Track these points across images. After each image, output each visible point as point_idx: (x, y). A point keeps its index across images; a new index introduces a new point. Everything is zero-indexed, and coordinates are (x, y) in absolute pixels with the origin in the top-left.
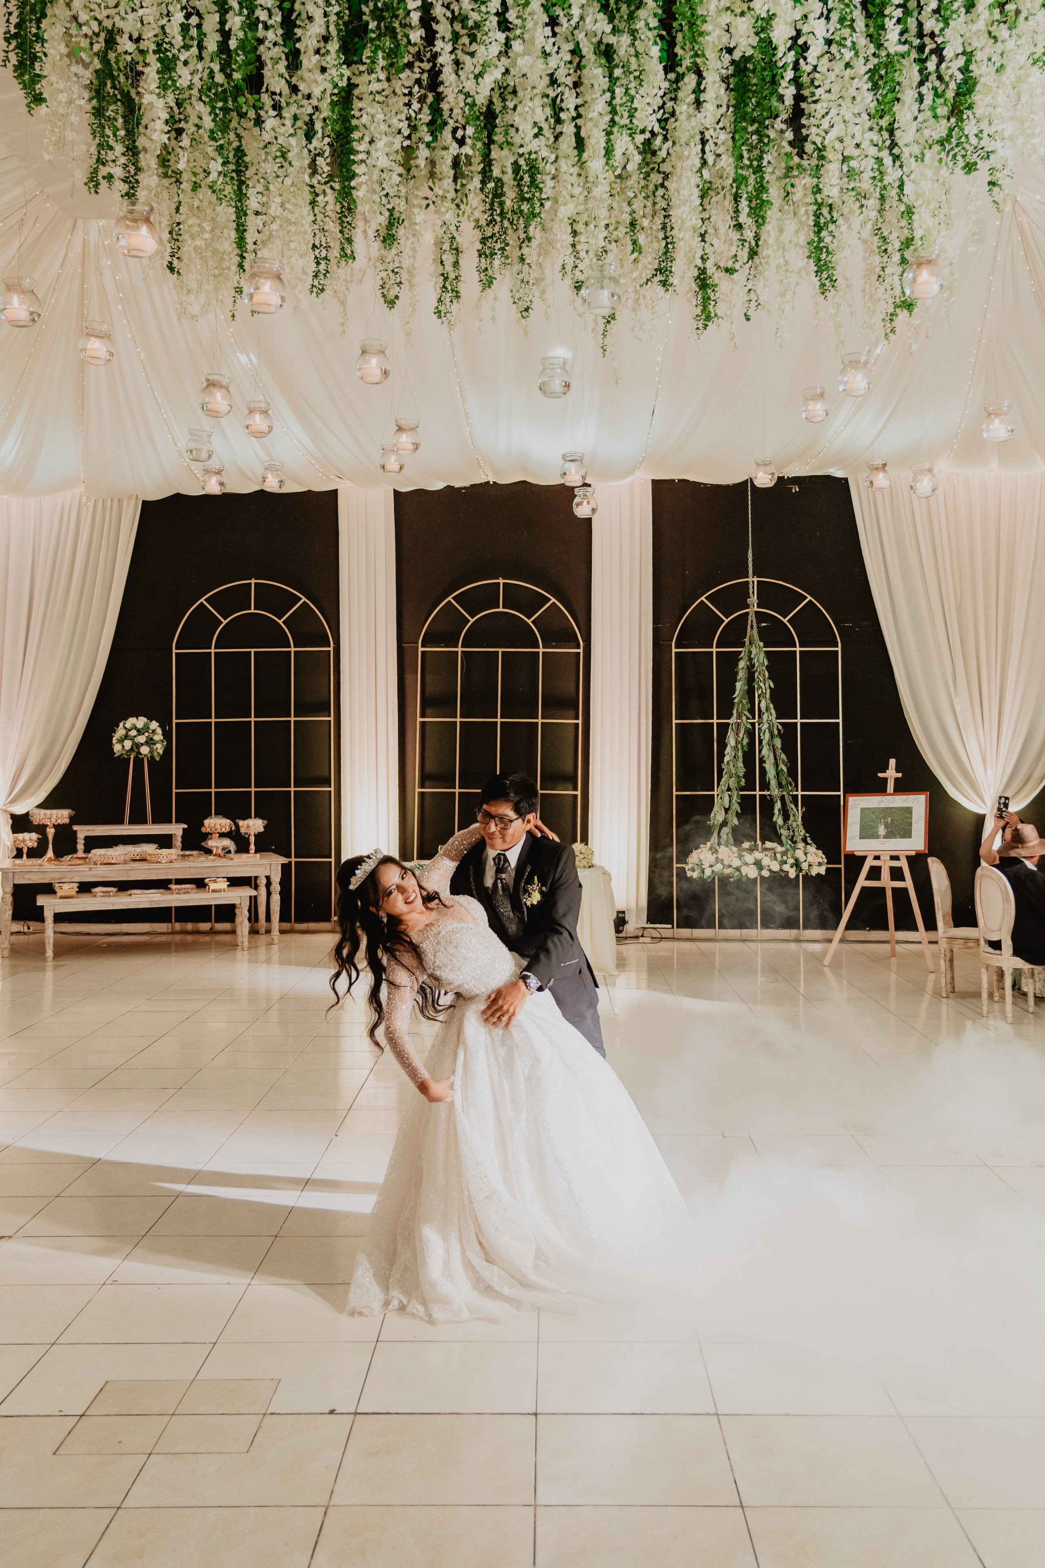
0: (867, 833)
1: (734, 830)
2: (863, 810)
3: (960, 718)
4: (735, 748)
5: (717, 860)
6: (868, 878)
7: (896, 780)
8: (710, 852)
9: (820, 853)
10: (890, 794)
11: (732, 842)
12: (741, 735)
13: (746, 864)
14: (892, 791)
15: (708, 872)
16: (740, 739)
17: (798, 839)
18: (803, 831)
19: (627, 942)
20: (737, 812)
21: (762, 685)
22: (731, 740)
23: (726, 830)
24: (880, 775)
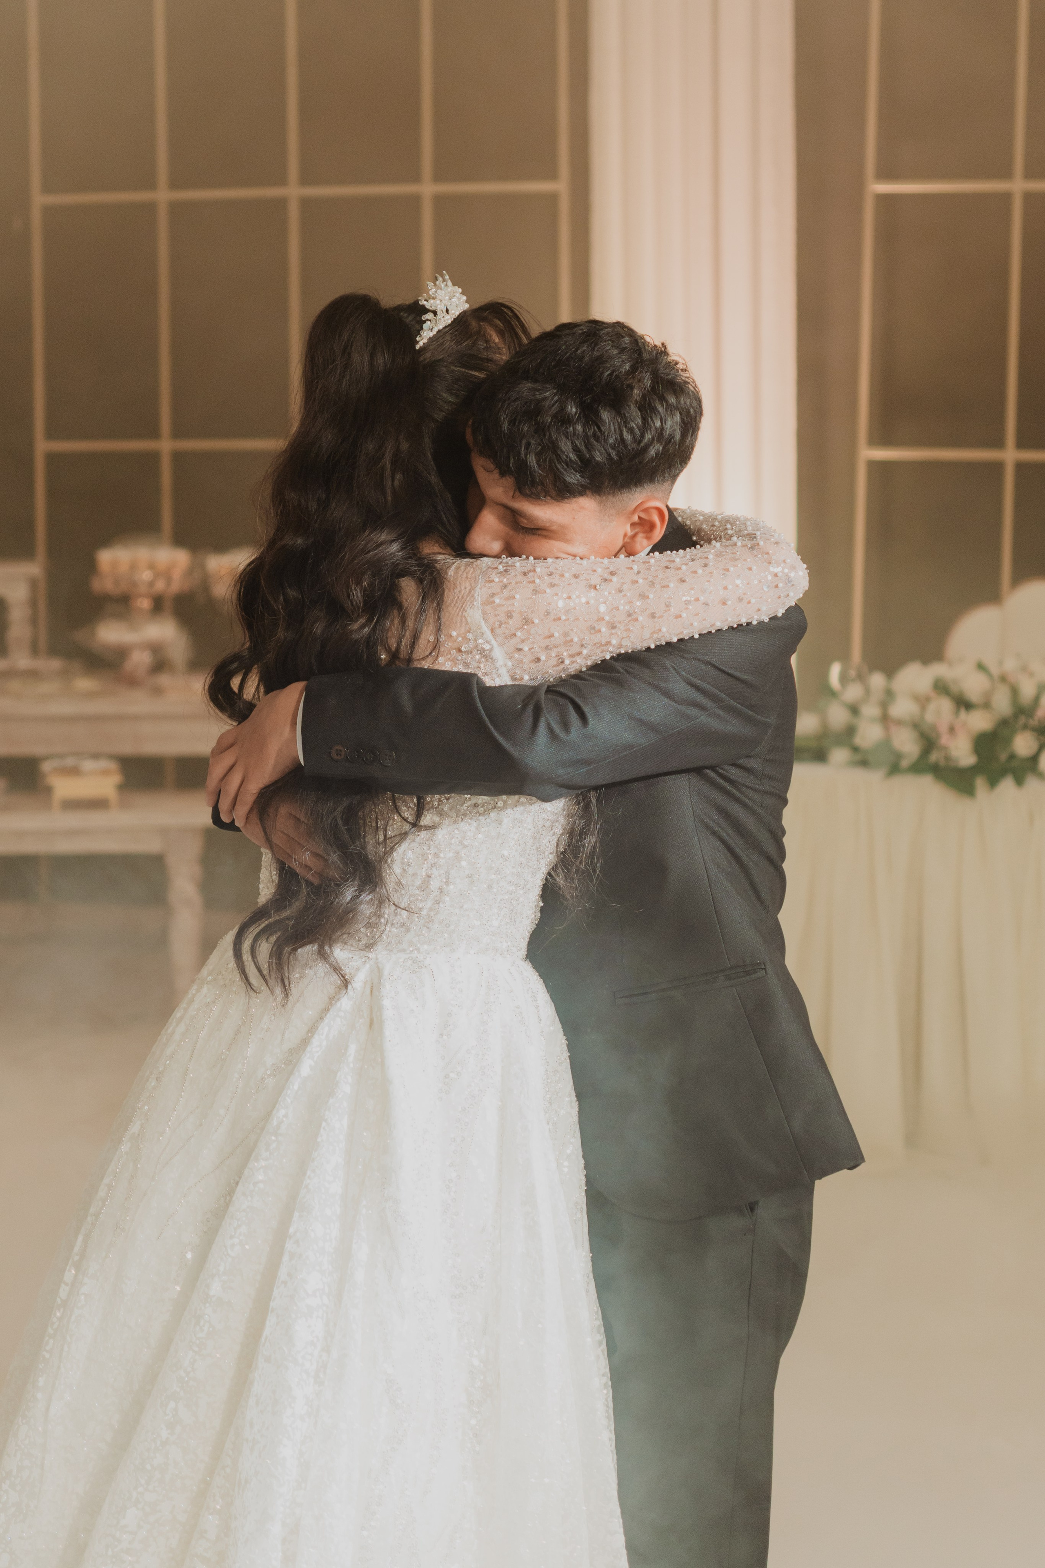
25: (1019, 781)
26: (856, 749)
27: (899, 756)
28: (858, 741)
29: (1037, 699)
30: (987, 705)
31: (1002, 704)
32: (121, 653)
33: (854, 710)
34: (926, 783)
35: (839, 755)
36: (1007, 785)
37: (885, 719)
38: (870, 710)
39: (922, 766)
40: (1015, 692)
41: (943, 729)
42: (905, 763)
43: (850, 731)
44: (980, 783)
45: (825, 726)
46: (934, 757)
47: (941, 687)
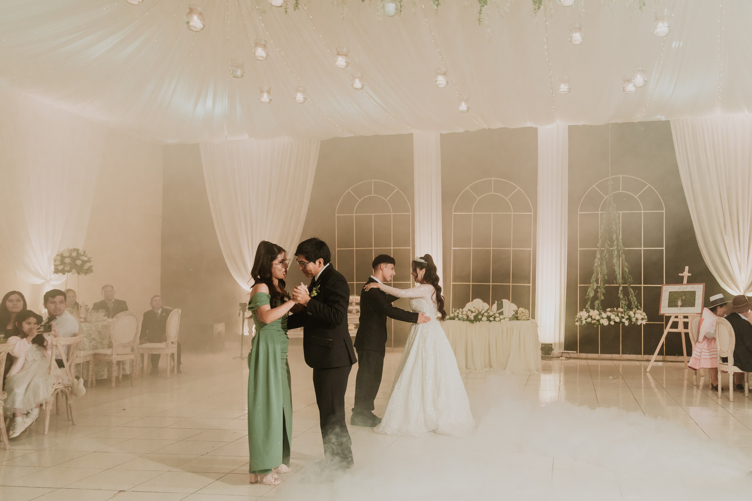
0: (672, 303)
1: (602, 301)
2: (670, 293)
3: (727, 246)
4: (601, 259)
5: (589, 316)
6: (672, 327)
7: (688, 277)
8: (586, 312)
9: (645, 314)
10: (685, 284)
11: (601, 308)
12: (605, 253)
13: (603, 318)
14: (686, 283)
15: (584, 322)
16: (604, 255)
17: (633, 306)
18: (636, 303)
19: (553, 359)
20: (603, 293)
21: (614, 226)
22: (598, 256)
23: (597, 303)
24: (680, 274)
25: (479, 322)
26: (459, 318)
27: (464, 319)
28: (459, 317)
29: (481, 311)
30: (475, 312)
31: (477, 312)
32: (353, 310)
33: (458, 313)
34: (468, 322)
35: (456, 319)
36: (478, 322)
37: (462, 314)
38: (460, 313)
39: (466, 320)
40: (479, 310)
41: (470, 315)
42: (465, 320)
43: (458, 316)
44: (474, 322)
45: (454, 315)
46: (468, 319)
47: (469, 310)
